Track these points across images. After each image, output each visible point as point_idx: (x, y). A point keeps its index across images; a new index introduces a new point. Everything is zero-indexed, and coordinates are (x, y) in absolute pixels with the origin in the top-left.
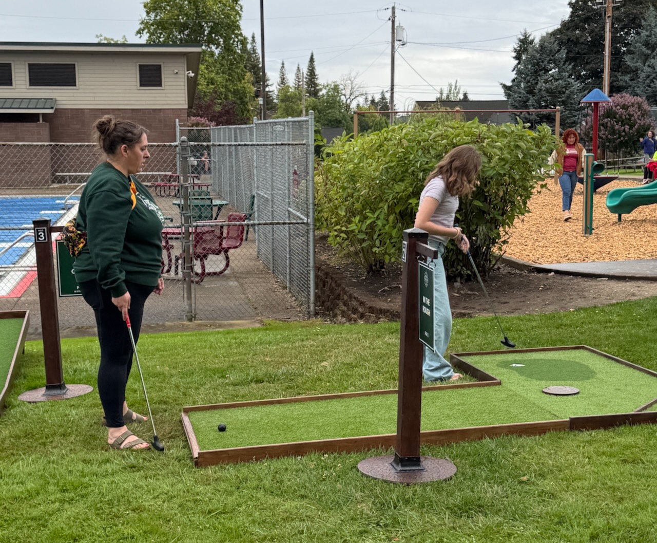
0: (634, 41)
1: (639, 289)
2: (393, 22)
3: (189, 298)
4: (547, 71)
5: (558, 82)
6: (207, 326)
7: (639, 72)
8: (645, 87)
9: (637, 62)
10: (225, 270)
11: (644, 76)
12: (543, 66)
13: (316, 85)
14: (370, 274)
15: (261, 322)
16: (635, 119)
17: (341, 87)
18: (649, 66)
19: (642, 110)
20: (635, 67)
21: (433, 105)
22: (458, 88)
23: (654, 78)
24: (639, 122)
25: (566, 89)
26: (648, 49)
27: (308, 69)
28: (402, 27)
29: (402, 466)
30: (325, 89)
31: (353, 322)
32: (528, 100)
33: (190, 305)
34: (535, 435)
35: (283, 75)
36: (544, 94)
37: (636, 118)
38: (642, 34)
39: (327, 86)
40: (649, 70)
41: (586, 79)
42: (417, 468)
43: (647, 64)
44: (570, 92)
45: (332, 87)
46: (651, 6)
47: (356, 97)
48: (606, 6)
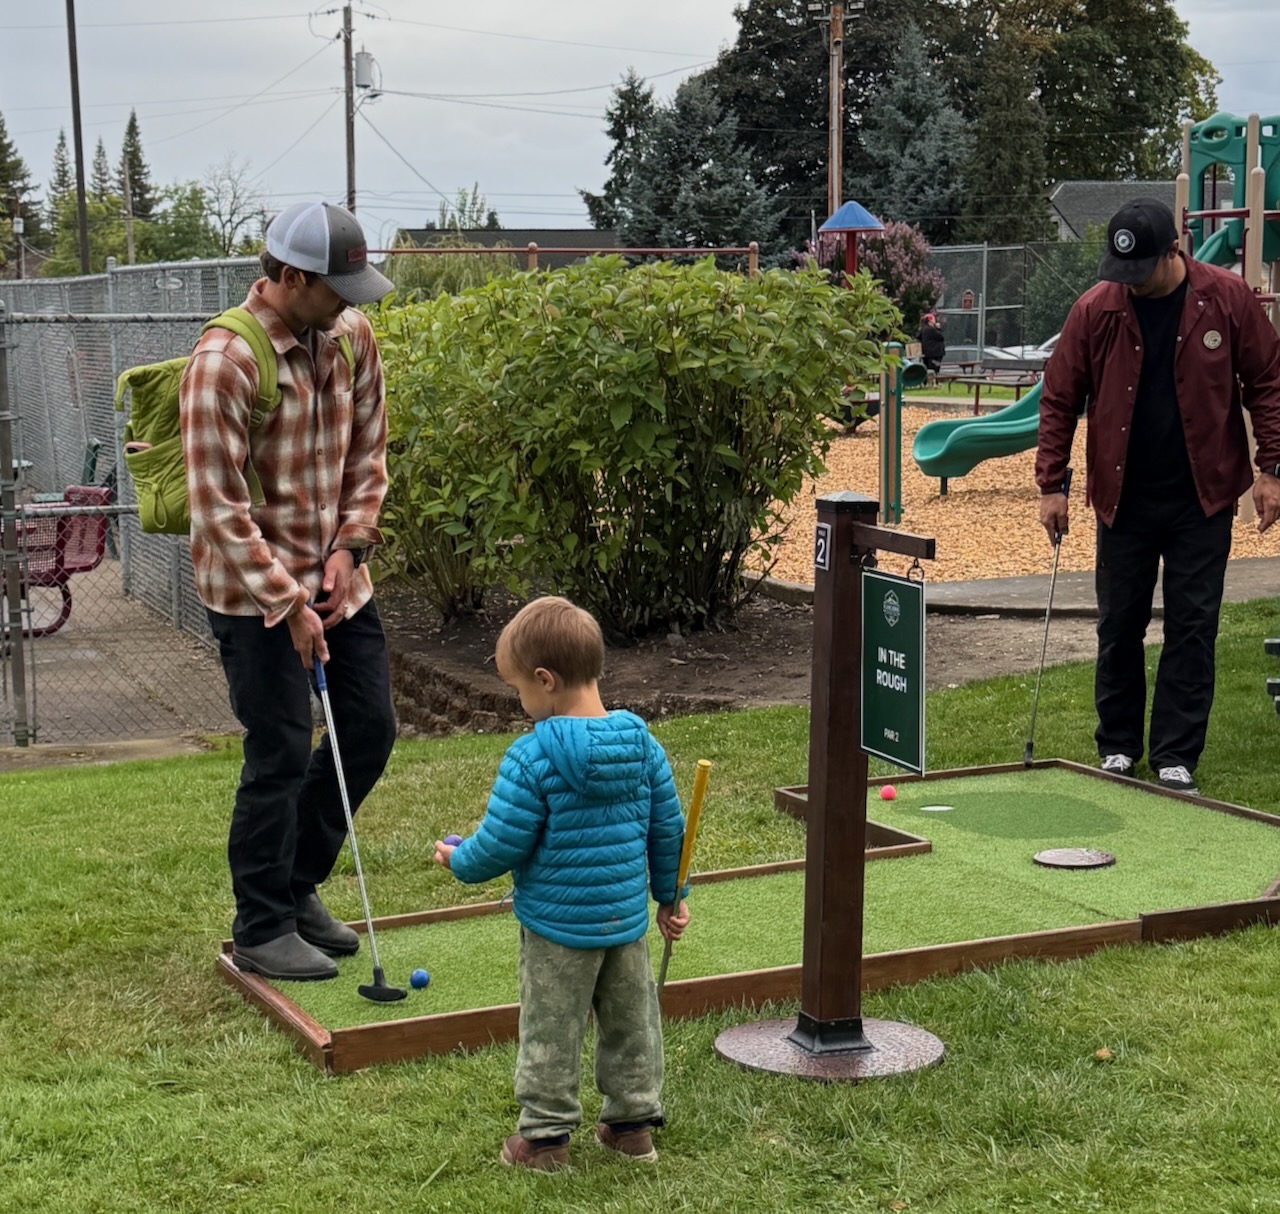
0: (879, 100)
1: (1079, 636)
2: (348, 43)
3: (19, 688)
4: (697, 163)
5: (723, 189)
6: (69, 755)
7: (892, 168)
8: (905, 203)
9: (886, 147)
10: (60, 623)
11: (904, 178)
12: (689, 153)
13: (146, 189)
14: (453, 620)
15: (199, 740)
16: (899, 273)
17: (209, 194)
18: (912, 156)
19: (913, 252)
20: (884, 156)
21: (444, 238)
22: (479, 201)
23: (924, 183)
24: (908, 278)
25: (741, 206)
26: (910, 117)
27: (124, 151)
28: (368, 54)
29: (823, 1041)
30: (171, 198)
31: (440, 732)
32: (658, 228)
33: (22, 707)
34: (1073, 958)
35: (63, 165)
36: (693, 214)
37: (901, 269)
38: (895, 85)
39: (176, 191)
40: (913, 164)
41: (777, 184)
42: (857, 1045)
43: (908, 151)
44: (751, 211)
45: (188, 193)
46: (912, 22)
47: (245, 219)
48: (829, 18)
